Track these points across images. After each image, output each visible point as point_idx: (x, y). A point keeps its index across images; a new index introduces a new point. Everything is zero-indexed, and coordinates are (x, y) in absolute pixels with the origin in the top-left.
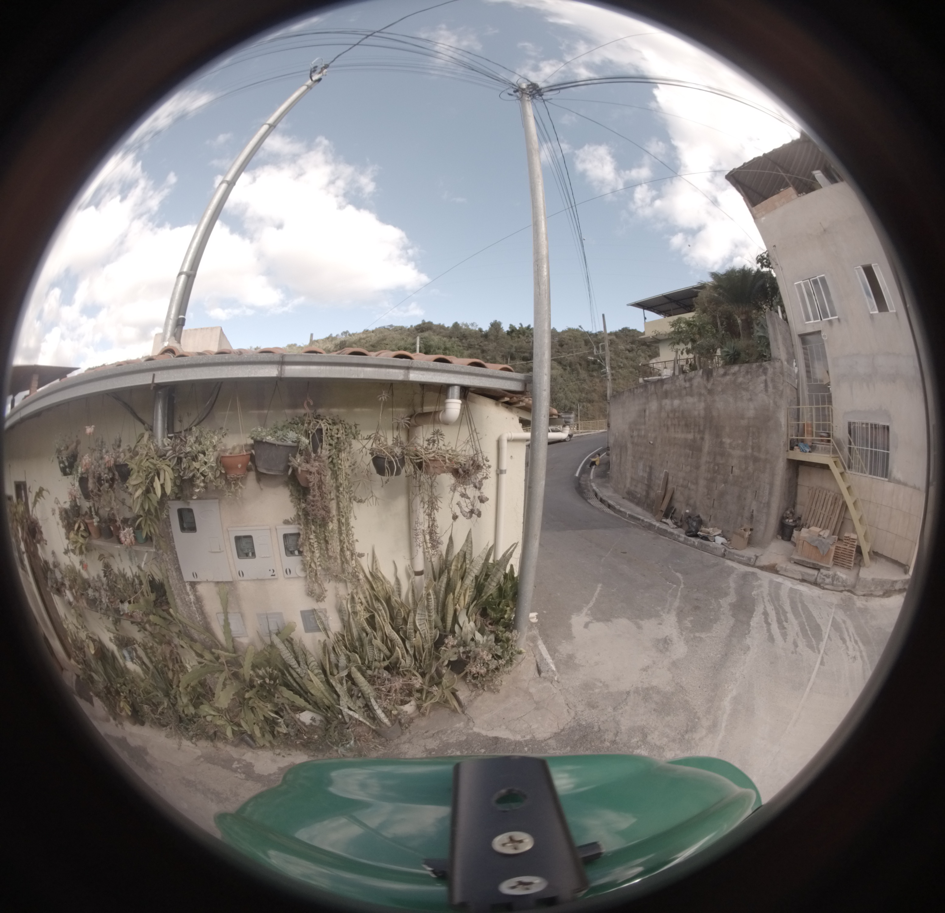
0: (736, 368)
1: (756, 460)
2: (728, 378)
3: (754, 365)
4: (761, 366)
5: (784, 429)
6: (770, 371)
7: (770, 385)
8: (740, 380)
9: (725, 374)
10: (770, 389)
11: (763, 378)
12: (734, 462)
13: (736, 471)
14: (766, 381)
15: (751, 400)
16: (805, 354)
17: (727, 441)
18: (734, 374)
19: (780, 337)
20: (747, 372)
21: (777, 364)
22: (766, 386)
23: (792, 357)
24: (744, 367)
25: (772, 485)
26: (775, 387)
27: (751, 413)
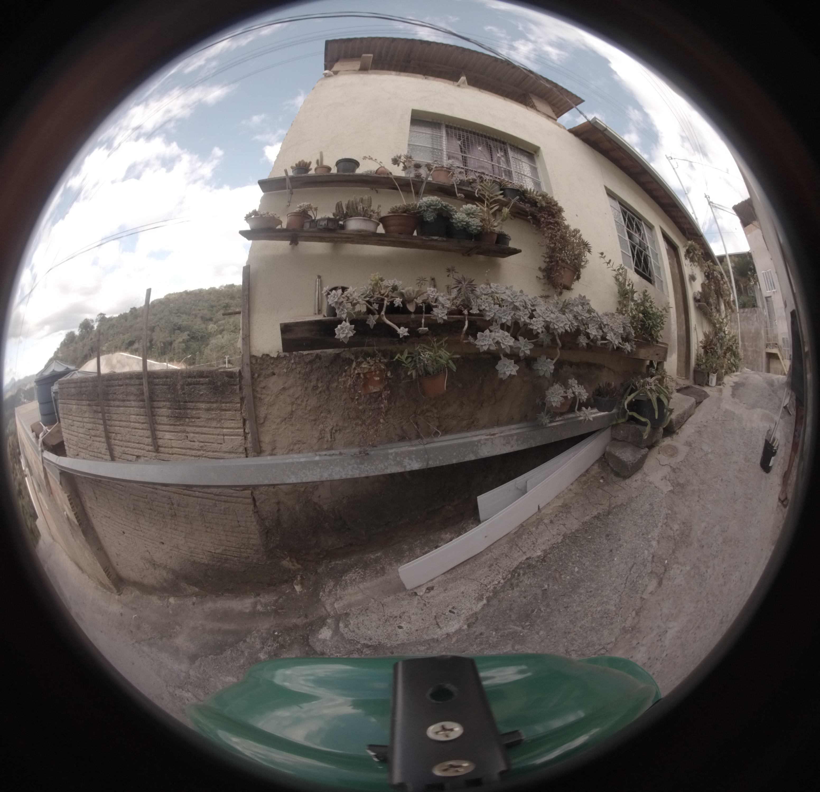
0: (746, 310)
1: (756, 352)
2: (745, 314)
3: (753, 309)
4: (754, 310)
5: (764, 338)
6: (758, 312)
7: (758, 318)
8: (749, 315)
9: (743, 312)
10: (758, 320)
11: (755, 315)
12: (749, 353)
13: (751, 358)
14: (757, 317)
15: (752, 325)
16: (768, 307)
17: (746, 343)
18: (746, 312)
19: (759, 297)
20: (751, 312)
21: (759, 309)
22: (757, 319)
23: (764, 307)
24: (750, 309)
25: (762, 363)
26: (760, 320)
27: (753, 331)
